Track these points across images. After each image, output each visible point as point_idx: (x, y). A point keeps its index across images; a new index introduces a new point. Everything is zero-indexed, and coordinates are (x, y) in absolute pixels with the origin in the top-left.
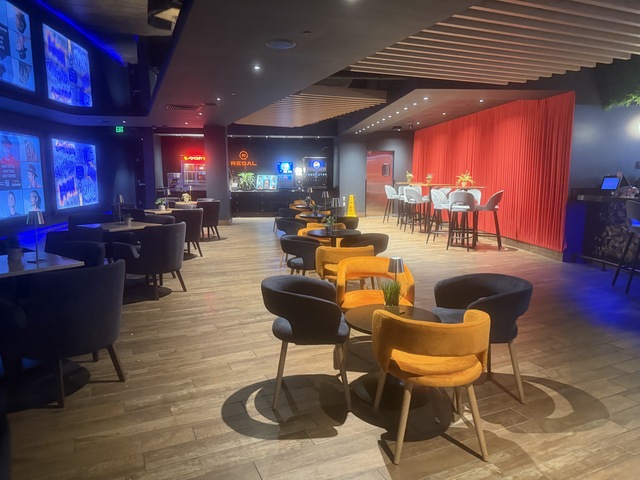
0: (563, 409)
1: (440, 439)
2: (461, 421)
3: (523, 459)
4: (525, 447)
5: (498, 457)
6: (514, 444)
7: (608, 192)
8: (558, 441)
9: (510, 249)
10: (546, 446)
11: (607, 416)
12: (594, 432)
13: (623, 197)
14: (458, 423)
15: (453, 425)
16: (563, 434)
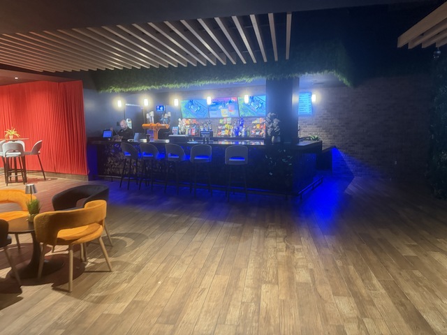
0: (129, 242)
1: (84, 274)
2: (89, 264)
3: (125, 264)
4: (124, 260)
5: (116, 267)
6: (118, 261)
7: (106, 138)
8: (135, 252)
9: (52, 179)
10: (131, 256)
11: (147, 238)
12: (147, 244)
13: (116, 141)
14: (88, 265)
15: (86, 267)
16: (135, 250)
